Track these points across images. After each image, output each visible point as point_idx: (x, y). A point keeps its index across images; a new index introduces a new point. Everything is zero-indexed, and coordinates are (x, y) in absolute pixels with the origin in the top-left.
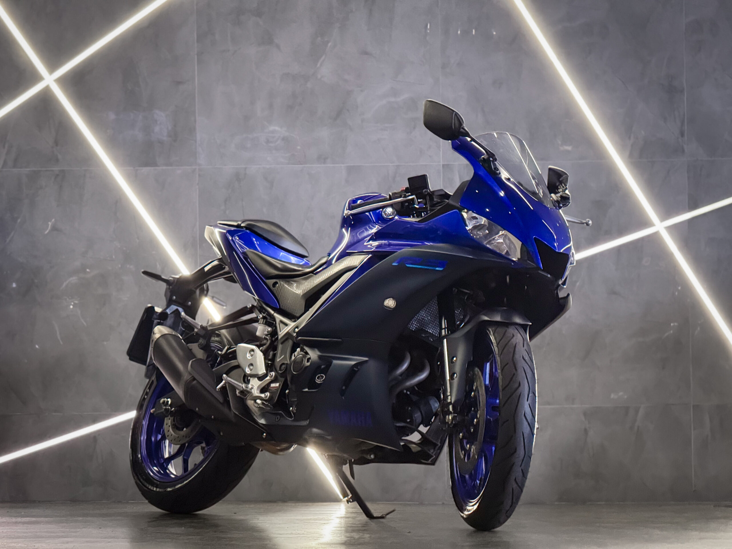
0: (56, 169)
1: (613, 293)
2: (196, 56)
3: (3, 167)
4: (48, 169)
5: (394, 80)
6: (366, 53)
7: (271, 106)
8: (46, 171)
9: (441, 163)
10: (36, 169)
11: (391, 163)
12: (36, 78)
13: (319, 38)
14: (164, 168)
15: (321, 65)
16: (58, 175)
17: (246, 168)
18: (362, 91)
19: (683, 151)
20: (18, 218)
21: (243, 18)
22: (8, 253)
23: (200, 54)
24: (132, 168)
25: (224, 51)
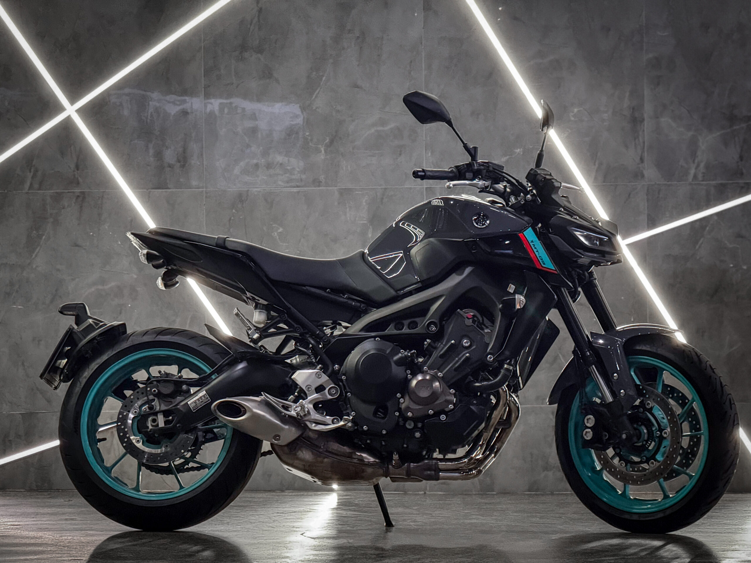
0: (77, 191)
2: (203, 89)
3: (29, 190)
4: (70, 191)
5: (381, 111)
6: (356, 86)
8: (69, 192)
9: (425, 186)
10: (58, 191)
11: (380, 186)
12: (59, 108)
13: (314, 73)
14: (174, 190)
15: (316, 97)
16: (78, 196)
17: (248, 191)
18: (353, 121)
19: (643, 176)
20: (43, 235)
21: (246, 55)
22: (34, 267)
23: (206, 87)
24: (146, 190)
25: (228, 84)
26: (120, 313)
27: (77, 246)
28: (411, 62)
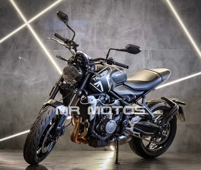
0: (29, 50)
1: (195, 89)
3: (13, 49)
5: (130, 25)
6: (122, 16)
7: (93, 32)
8: (26, 50)
9: (144, 50)
10: (23, 50)
12: (23, 23)
13: (108, 12)
14: (61, 50)
15: (108, 20)
16: (29, 52)
18: (120, 28)
20: (17, 64)
21: (85, 5)
22: (14, 75)
23: (72, 16)
24: (51, 50)
25: (79, 15)
26: (43, 91)
27: (28, 68)
28: (140, 8)
